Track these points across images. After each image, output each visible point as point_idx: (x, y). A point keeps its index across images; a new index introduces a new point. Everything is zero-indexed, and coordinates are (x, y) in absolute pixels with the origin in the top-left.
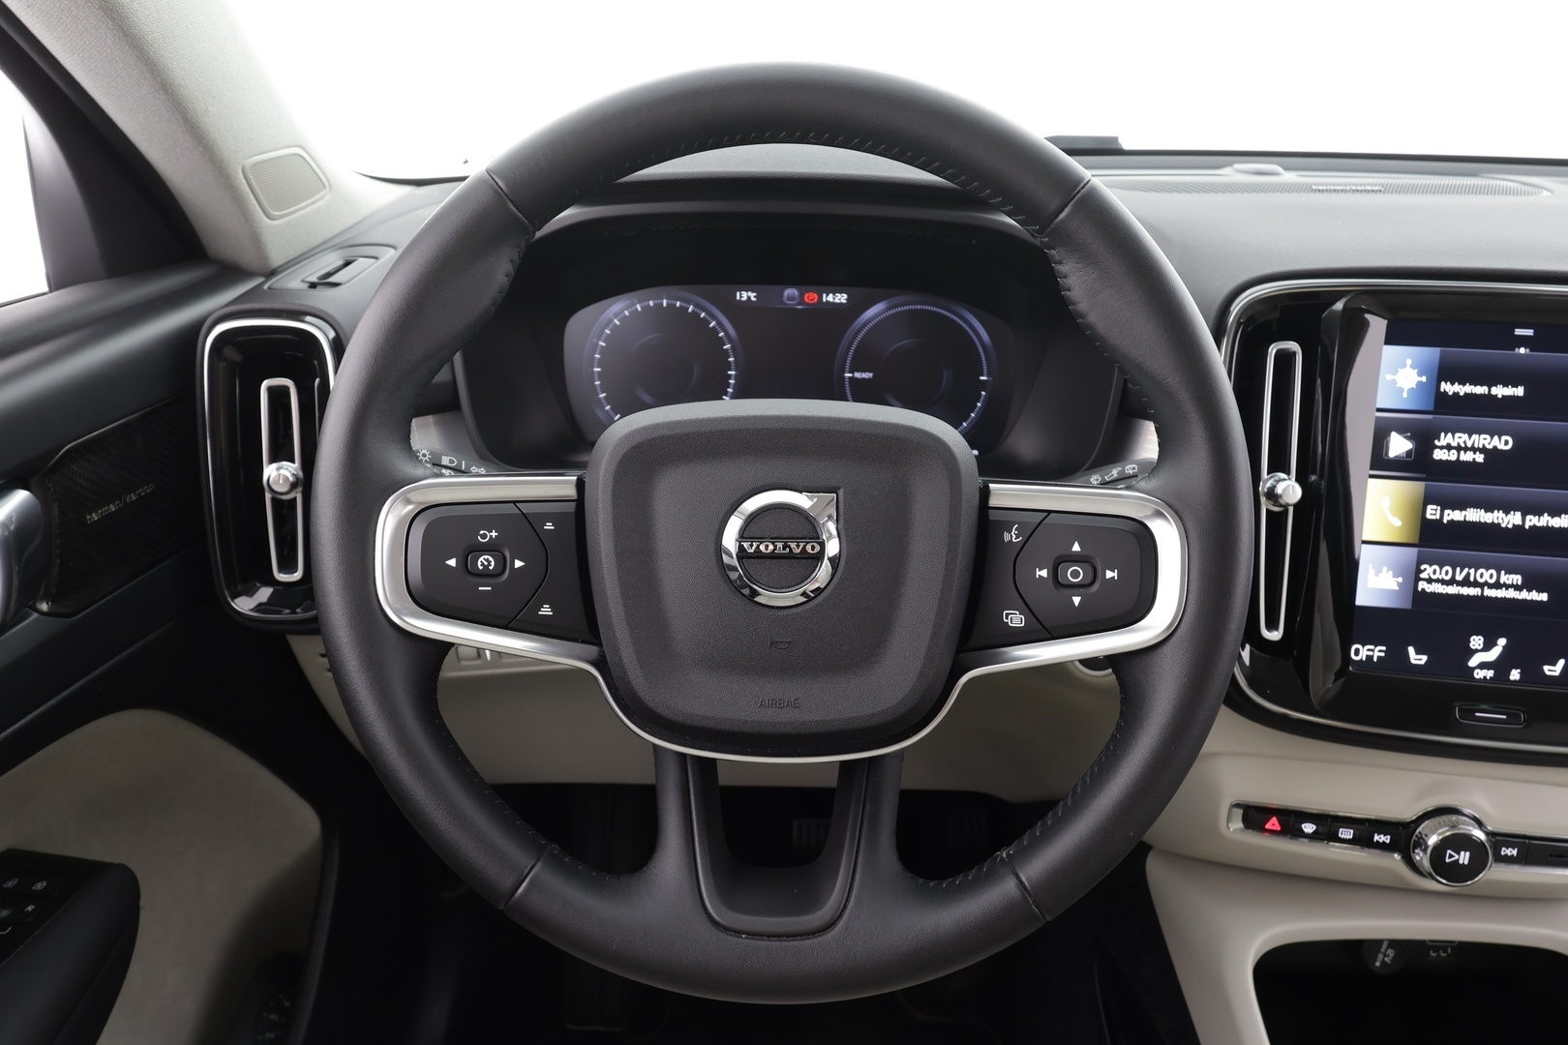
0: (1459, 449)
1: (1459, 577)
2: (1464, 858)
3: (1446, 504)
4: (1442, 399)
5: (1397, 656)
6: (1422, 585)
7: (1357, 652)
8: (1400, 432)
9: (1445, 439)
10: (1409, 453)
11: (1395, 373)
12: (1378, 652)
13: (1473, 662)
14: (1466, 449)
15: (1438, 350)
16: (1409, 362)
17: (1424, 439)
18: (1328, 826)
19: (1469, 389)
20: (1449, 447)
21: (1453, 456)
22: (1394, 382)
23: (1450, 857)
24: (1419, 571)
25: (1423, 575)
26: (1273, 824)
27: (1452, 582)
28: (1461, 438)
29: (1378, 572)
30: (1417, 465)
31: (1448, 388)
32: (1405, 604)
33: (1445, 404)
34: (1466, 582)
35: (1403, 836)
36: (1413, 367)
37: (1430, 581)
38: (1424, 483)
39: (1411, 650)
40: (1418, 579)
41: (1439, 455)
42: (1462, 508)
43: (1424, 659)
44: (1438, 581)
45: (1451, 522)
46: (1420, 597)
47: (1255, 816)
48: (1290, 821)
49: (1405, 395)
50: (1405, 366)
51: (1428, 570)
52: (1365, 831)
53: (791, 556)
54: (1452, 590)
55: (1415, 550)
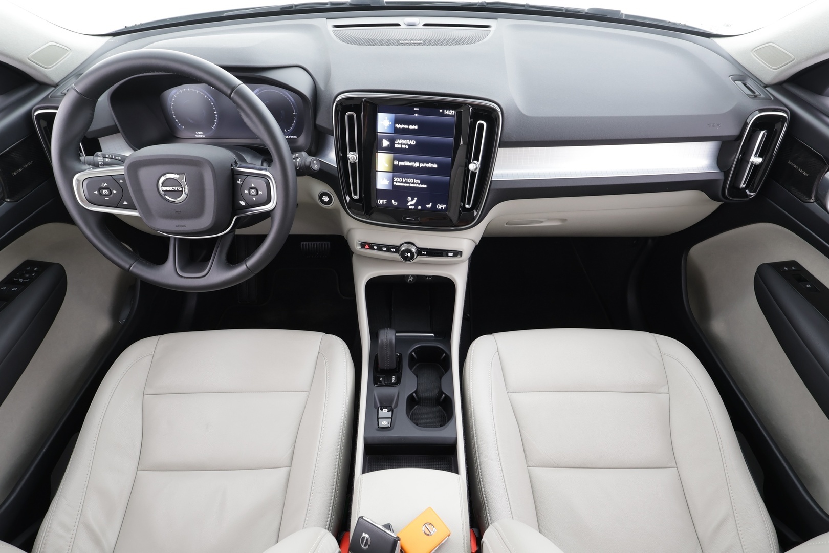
0: (401, 144)
1: (404, 181)
2: (409, 255)
3: (399, 160)
4: (396, 129)
5: (389, 202)
6: (395, 183)
7: (379, 202)
8: (386, 139)
9: (398, 141)
10: (388, 145)
11: (383, 121)
12: (385, 202)
13: (409, 204)
14: (403, 144)
15: (394, 114)
16: (386, 118)
17: (392, 142)
18: (380, 247)
19: (402, 126)
20: (399, 144)
21: (400, 146)
22: (383, 124)
23: (406, 254)
24: (393, 179)
25: (395, 180)
26: (367, 247)
27: (402, 182)
28: (401, 141)
29: (383, 179)
30: (391, 149)
31: (398, 126)
32: (390, 188)
33: (397, 131)
34: (406, 182)
35: (397, 249)
36: (388, 119)
37: (396, 182)
38: (393, 154)
39: (393, 201)
40: (393, 182)
41: (396, 146)
42: (404, 162)
43: (397, 203)
44: (398, 182)
45: (401, 165)
46: (394, 186)
47: (363, 245)
48: (371, 246)
49: (386, 128)
50: (385, 119)
51: (396, 179)
52: (389, 248)
53: (175, 191)
54: (402, 184)
55: (392, 173)
